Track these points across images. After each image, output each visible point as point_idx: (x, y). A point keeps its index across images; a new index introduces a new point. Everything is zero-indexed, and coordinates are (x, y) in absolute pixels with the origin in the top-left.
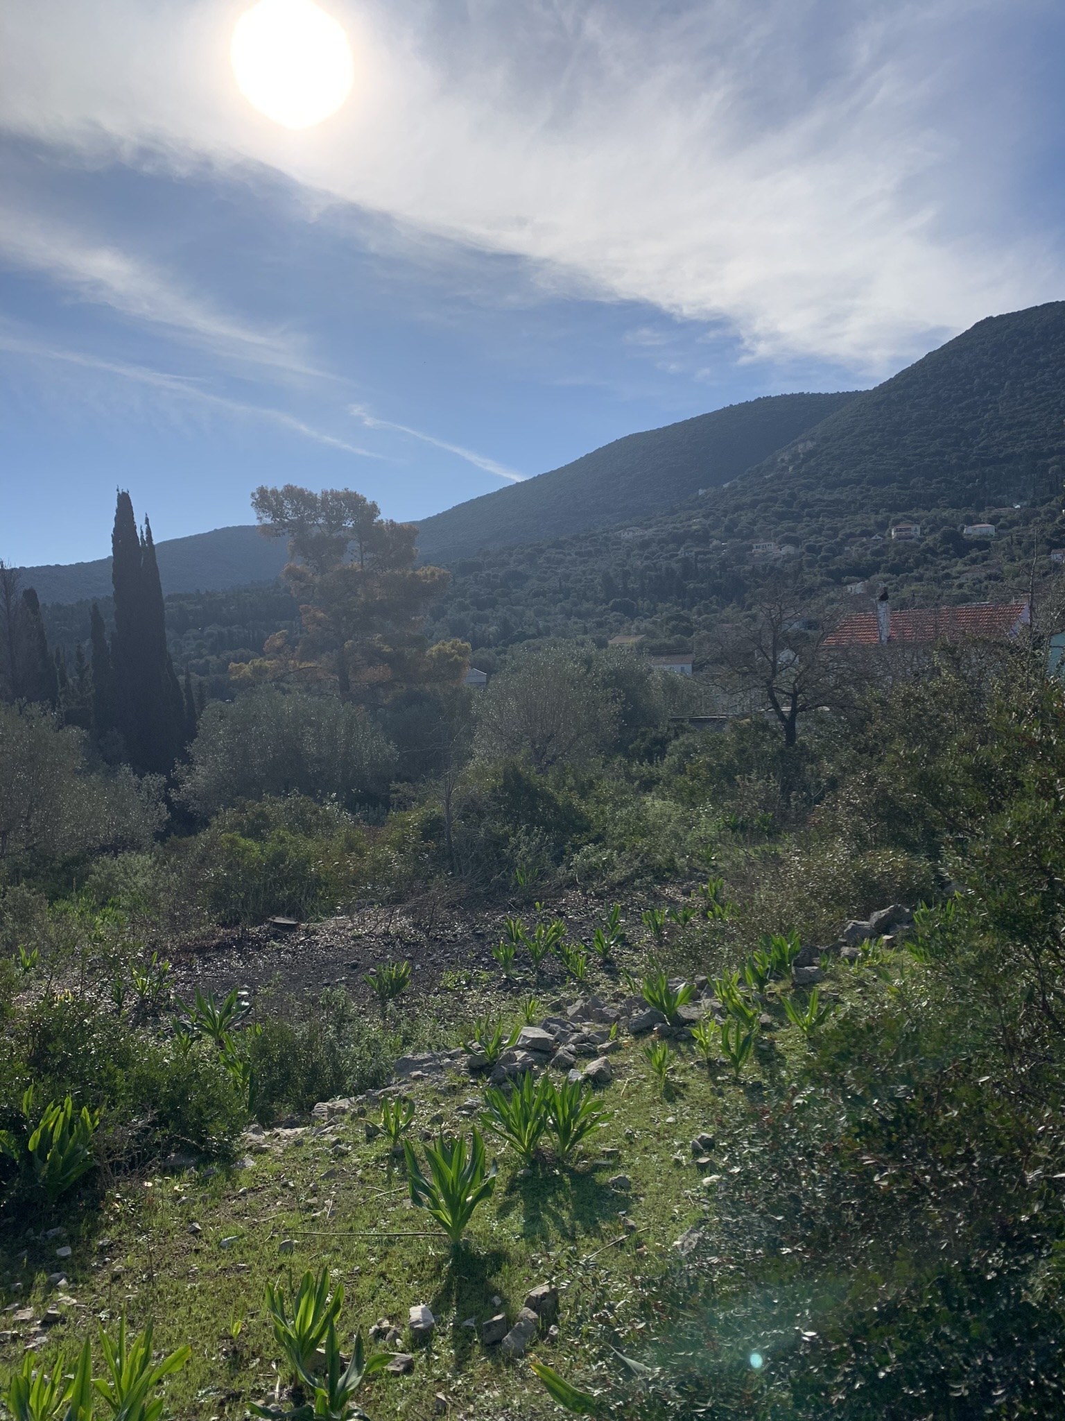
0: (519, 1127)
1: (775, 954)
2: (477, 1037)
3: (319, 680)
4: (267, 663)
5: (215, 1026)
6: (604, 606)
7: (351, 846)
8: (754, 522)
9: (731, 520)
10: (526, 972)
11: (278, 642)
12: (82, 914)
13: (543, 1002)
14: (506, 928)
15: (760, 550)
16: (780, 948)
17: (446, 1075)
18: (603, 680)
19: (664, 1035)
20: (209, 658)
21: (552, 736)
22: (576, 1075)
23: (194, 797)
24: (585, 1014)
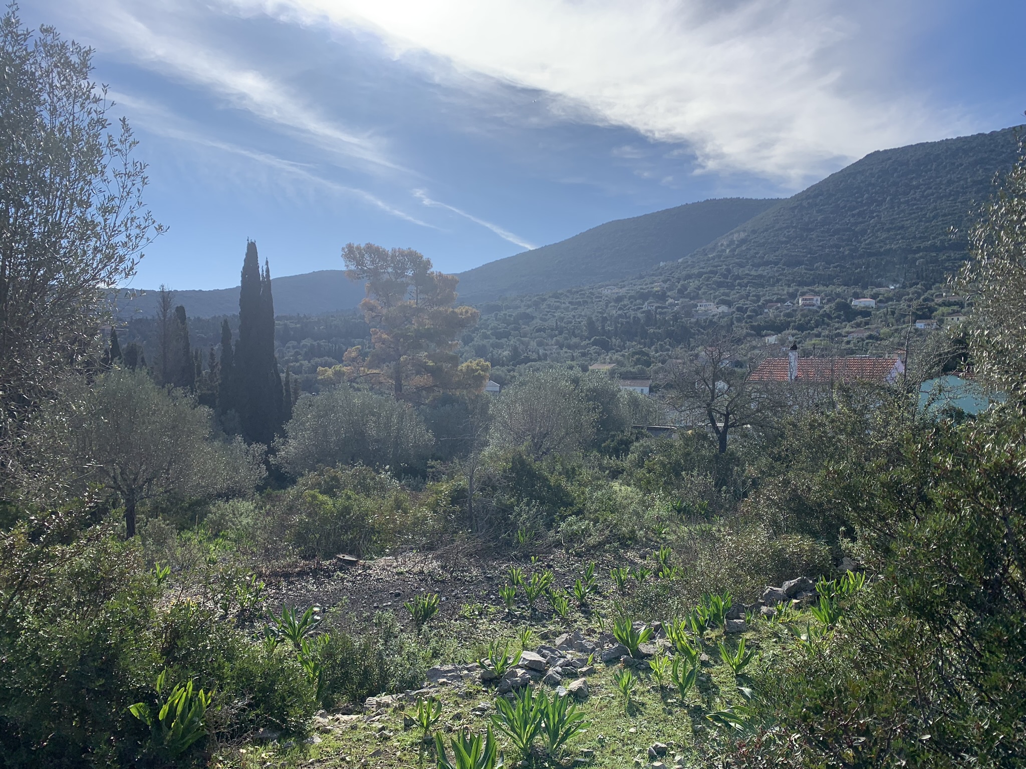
0: (520, 729)
1: (712, 609)
2: (489, 657)
3: (381, 383)
4: (344, 369)
5: (295, 632)
6: (587, 342)
7: (398, 505)
8: (699, 288)
9: (683, 285)
10: (523, 608)
11: (354, 354)
12: (200, 542)
13: (535, 632)
14: (509, 574)
15: (703, 308)
16: (717, 606)
17: (465, 684)
18: (586, 395)
19: (627, 664)
20: (303, 362)
21: (547, 433)
22: (562, 691)
23: (286, 461)
24: (569, 644)
